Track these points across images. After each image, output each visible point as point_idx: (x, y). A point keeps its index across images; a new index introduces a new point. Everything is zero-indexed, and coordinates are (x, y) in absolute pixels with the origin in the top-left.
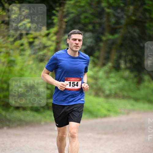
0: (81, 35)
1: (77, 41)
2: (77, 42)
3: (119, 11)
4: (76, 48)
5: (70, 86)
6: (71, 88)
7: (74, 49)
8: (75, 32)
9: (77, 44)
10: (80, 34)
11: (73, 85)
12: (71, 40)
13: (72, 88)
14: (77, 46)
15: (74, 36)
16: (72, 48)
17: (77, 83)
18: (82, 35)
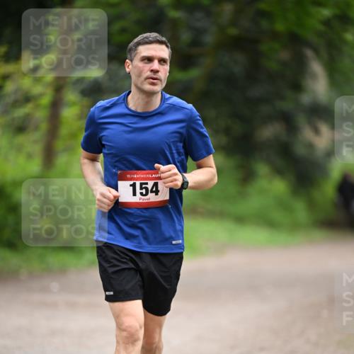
0: (164, 47)
1: (156, 62)
2: (156, 65)
3: (199, 15)
4: (153, 84)
5: (134, 194)
6: (137, 199)
7: (147, 87)
8: (146, 38)
9: (156, 72)
10: (161, 42)
11: (144, 191)
12: (137, 62)
13: (141, 201)
14: (155, 76)
15: (145, 51)
16: (139, 85)
17: (156, 185)
18: (167, 46)
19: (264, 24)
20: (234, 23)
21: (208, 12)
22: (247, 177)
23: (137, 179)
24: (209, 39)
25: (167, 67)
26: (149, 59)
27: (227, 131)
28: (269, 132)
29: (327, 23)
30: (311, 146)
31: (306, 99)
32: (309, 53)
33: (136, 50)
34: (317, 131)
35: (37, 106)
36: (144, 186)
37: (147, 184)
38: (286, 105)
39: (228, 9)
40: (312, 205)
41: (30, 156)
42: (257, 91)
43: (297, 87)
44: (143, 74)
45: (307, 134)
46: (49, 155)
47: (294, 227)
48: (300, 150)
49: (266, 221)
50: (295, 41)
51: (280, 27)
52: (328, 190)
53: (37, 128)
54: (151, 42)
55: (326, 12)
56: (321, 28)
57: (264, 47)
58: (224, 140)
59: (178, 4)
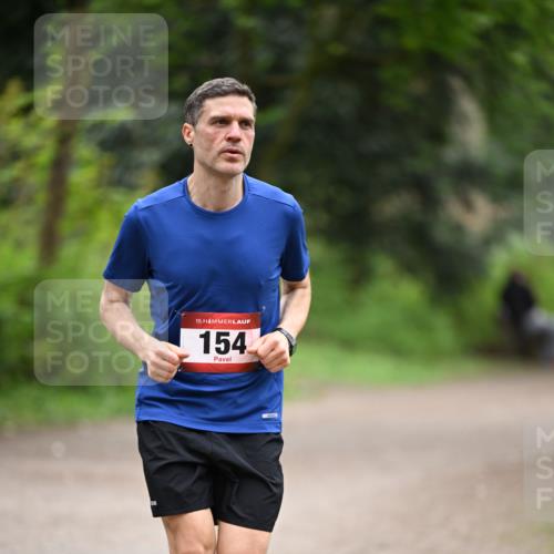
0: (245, 100)
9: (236, 140)
16: (209, 163)
18: (250, 99)
19: (386, 37)
20: (339, 36)
21: (298, 19)
22: (359, 277)
23: (212, 327)
24: (301, 61)
25: (252, 132)
26: (224, 121)
27: (328, 205)
28: (394, 206)
29: (484, 36)
30: (458, 229)
31: (451, 155)
32: (456, 83)
33: (200, 106)
34: (468, 205)
35: (31, 167)
36: (222, 338)
37: (227, 334)
38: (420, 165)
39: (329, 14)
40: (460, 321)
41: (19, 245)
42: (374, 143)
43: (438, 136)
44: (214, 145)
45: (453, 210)
46: (50, 243)
47: (433, 356)
48: (442, 235)
49: (389, 346)
50: (435, 64)
51: (411, 42)
52: (487, 297)
53: (30, 201)
54: (225, 94)
55: (483, 20)
56: (475, 43)
57: (387, 74)
58: (324, 218)
59: (252, 7)
